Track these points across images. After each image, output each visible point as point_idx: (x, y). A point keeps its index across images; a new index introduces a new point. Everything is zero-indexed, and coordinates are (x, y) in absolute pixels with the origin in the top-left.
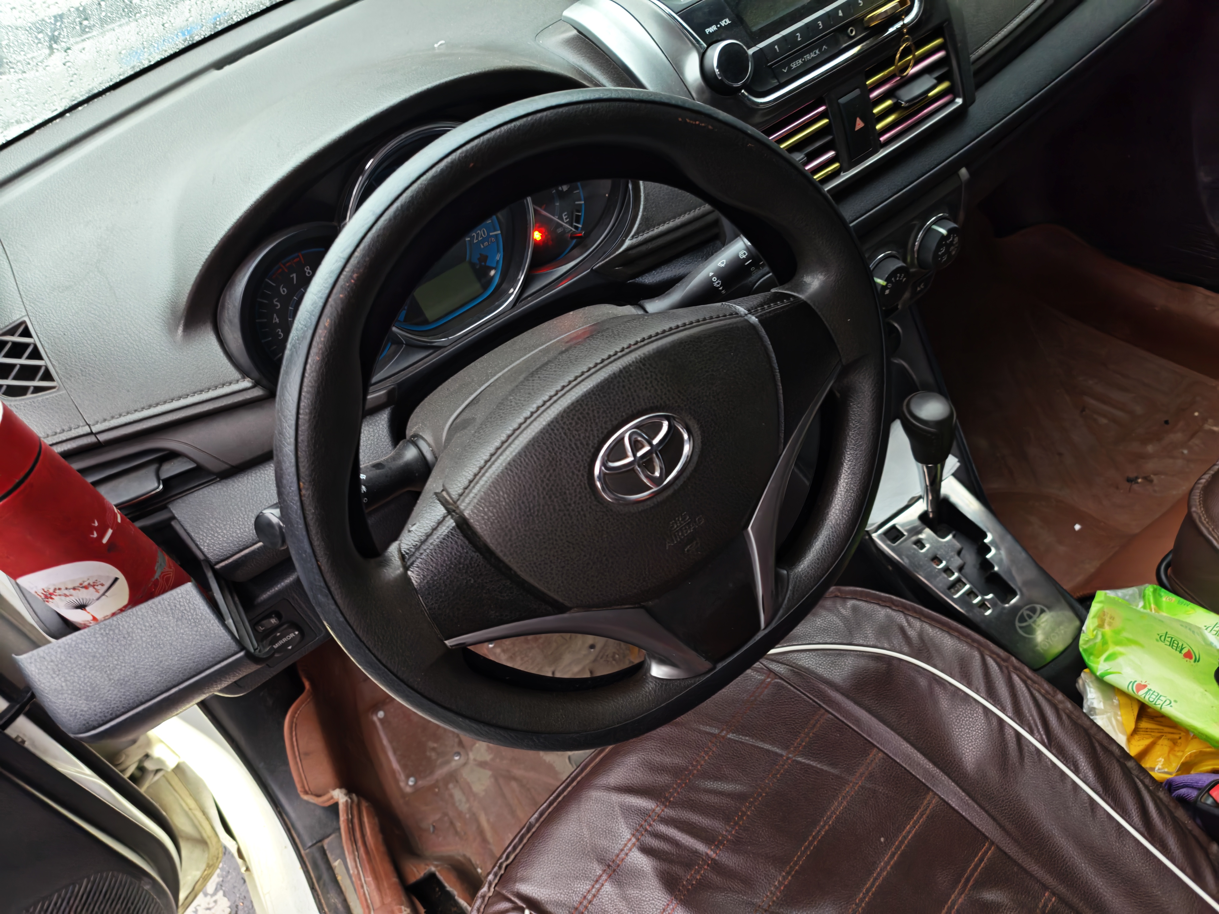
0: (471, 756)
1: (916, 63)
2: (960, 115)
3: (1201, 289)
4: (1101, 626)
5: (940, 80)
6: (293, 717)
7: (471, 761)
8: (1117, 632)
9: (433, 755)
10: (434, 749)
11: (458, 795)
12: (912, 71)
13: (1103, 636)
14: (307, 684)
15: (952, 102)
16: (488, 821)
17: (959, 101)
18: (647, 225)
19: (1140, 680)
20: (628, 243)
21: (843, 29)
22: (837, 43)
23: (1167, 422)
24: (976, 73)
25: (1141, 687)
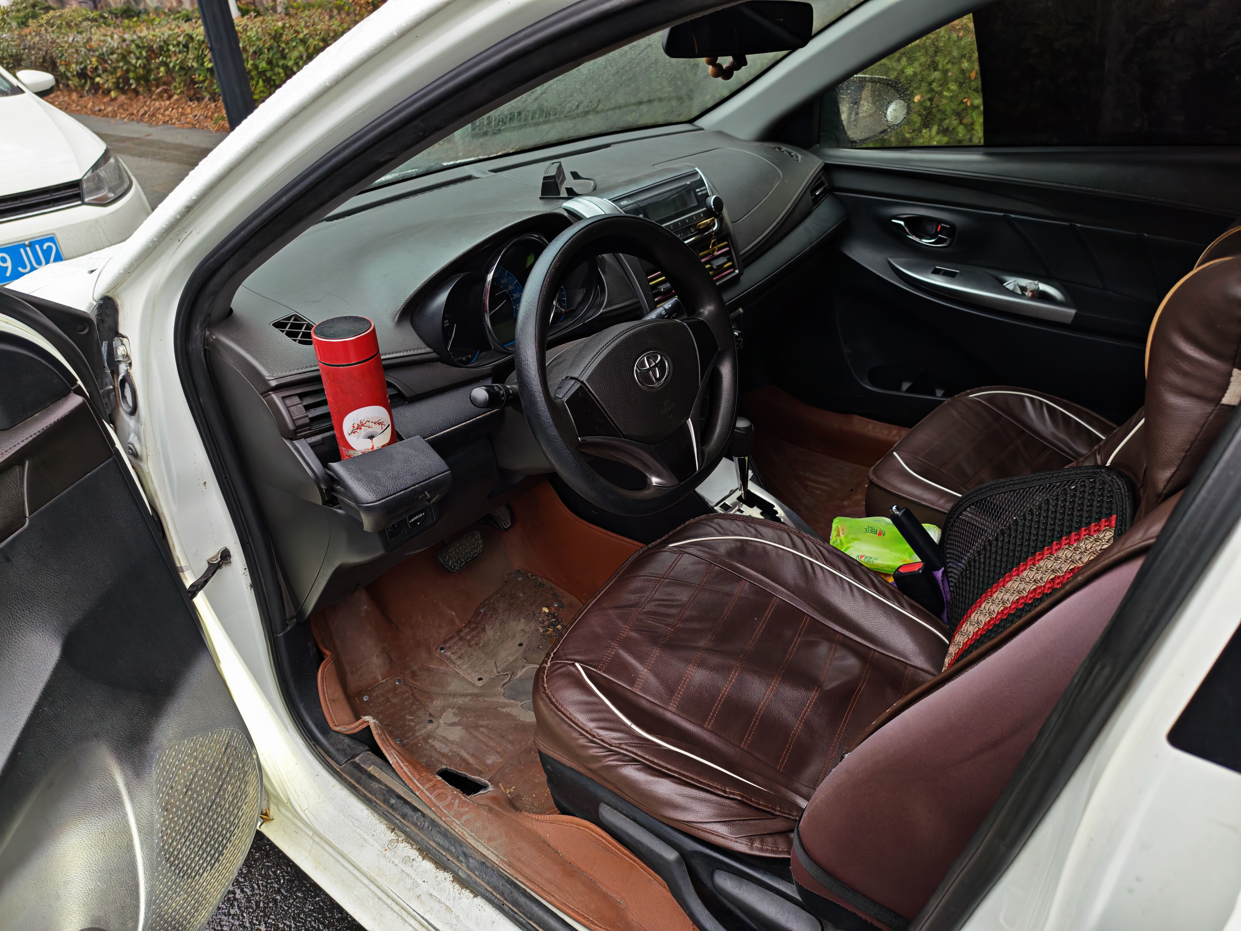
0: (441, 721)
1: (718, 250)
2: (737, 278)
3: (856, 416)
4: (838, 535)
5: (728, 261)
6: (323, 672)
7: (442, 725)
8: (846, 537)
9: (412, 724)
10: (411, 720)
11: (437, 745)
12: (716, 253)
13: (841, 540)
14: (328, 653)
15: (734, 272)
16: (468, 753)
17: (737, 271)
18: (609, 304)
19: (861, 554)
20: (601, 311)
21: (689, 228)
22: (687, 233)
23: (852, 490)
24: (743, 261)
25: (862, 557)
